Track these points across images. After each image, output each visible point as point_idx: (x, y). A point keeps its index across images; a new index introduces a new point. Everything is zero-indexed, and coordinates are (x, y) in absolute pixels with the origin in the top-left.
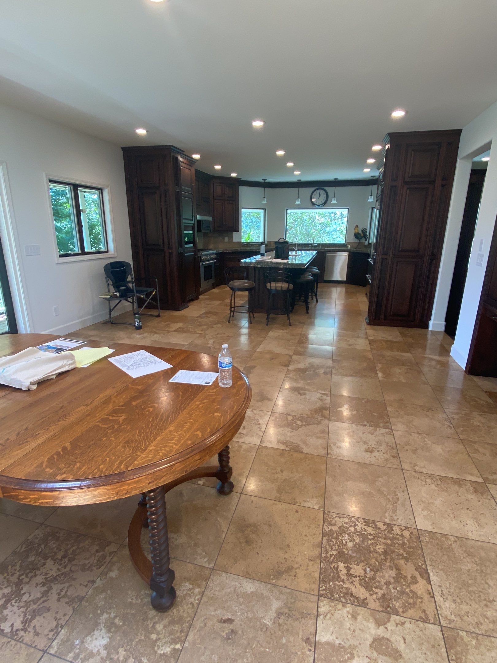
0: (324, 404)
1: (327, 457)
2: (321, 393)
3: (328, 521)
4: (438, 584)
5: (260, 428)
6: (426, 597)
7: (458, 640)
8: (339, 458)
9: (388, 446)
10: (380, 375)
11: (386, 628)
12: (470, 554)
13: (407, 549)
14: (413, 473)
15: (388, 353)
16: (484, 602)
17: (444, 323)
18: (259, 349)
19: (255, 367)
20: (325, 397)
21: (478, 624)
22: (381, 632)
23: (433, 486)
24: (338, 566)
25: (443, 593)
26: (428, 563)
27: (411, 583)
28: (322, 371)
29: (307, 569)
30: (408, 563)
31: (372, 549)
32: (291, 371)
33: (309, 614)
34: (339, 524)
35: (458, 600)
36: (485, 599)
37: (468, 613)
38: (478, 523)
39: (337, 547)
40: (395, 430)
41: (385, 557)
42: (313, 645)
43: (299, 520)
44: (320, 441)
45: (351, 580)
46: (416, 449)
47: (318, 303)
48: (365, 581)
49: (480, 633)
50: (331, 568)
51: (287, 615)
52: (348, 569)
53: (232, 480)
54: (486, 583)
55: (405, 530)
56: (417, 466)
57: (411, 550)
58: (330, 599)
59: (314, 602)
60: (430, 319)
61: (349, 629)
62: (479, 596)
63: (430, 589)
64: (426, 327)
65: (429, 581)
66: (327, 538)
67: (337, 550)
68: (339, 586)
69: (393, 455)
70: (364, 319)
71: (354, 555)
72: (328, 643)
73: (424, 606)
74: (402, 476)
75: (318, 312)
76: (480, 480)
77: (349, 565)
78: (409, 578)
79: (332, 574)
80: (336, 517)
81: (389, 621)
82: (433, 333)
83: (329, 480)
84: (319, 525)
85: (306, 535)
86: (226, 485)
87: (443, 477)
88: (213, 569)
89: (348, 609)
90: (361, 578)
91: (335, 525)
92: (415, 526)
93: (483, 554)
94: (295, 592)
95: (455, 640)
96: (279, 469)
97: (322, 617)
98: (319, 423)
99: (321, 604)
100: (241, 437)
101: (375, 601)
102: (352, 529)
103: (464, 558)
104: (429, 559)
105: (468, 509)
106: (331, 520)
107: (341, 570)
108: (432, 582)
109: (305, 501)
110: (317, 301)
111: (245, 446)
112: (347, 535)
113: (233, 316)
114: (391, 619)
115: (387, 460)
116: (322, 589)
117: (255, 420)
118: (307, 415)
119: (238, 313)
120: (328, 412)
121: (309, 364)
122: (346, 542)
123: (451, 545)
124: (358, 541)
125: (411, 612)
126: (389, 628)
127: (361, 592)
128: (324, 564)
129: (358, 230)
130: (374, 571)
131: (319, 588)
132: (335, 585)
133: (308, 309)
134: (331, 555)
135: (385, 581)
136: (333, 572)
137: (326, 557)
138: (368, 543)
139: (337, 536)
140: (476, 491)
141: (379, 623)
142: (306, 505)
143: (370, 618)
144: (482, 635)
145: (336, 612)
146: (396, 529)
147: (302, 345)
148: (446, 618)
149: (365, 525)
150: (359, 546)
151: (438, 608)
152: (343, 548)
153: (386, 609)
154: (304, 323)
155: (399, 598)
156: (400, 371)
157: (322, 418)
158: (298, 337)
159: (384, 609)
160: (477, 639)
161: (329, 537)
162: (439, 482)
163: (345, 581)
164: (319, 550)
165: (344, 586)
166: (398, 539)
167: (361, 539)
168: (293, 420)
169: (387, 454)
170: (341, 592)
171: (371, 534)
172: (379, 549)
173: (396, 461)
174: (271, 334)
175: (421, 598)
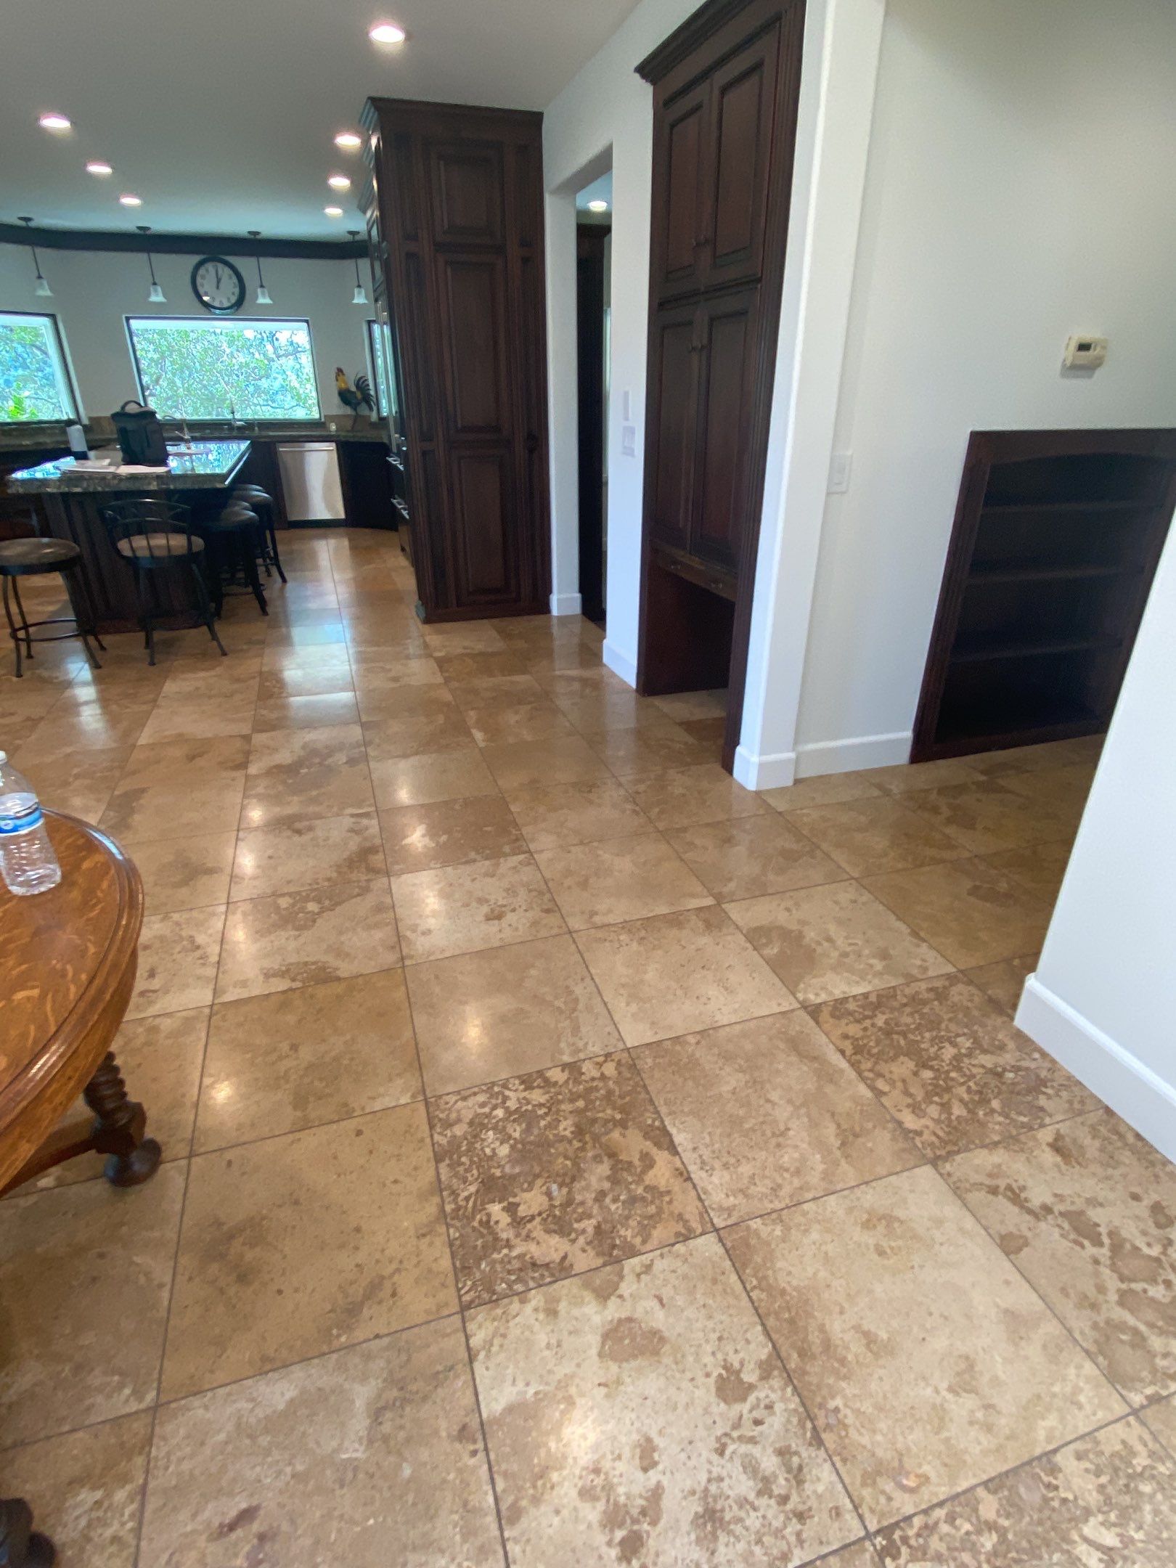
0: (365, 839)
1: (403, 967)
2: (352, 816)
3: (440, 1120)
4: (690, 1146)
5: (204, 957)
6: (676, 1185)
7: (753, 1242)
8: (432, 958)
9: (530, 891)
10: (478, 735)
11: (620, 1297)
12: (727, 1057)
13: (620, 1102)
14: (593, 931)
15: (484, 683)
16: (774, 1141)
17: (578, 596)
18: (145, 738)
19: (143, 791)
20: (365, 822)
21: (776, 1189)
22: (614, 1310)
23: (635, 946)
24: (489, 1215)
25: (703, 1162)
26: (663, 1110)
27: (644, 1172)
28: (341, 758)
29: (419, 1262)
30: (628, 1132)
31: (551, 1137)
32: (257, 777)
33: (451, 1368)
34: (467, 1115)
35: (732, 1160)
36: (774, 1134)
37: (752, 1177)
38: (726, 989)
39: (475, 1172)
40: (536, 852)
41: (580, 1141)
42: (480, 1437)
43: (371, 1152)
44: (378, 935)
45: (524, 1233)
46: (586, 880)
47: (289, 585)
48: (555, 1216)
49: (783, 1205)
50: (474, 1229)
51: (398, 1404)
52: (511, 1209)
53: (150, 1133)
54: (768, 1101)
55: (605, 1061)
56: (596, 913)
57: (628, 1099)
58: (491, 1302)
59: (455, 1331)
60: (550, 592)
61: (548, 1346)
62: (763, 1134)
63: (679, 1164)
64: (546, 609)
65: (673, 1150)
66: (447, 1161)
67: (477, 1179)
68: (502, 1261)
69: (545, 907)
70: (411, 611)
71: (517, 1170)
72: (510, 1409)
73: (677, 1207)
74: (573, 947)
75: (292, 607)
76: (709, 901)
77: (511, 1200)
78: (637, 1162)
79: (479, 1243)
80: (456, 1102)
81: (621, 1277)
82: (564, 620)
83: (420, 1020)
84: (422, 1140)
85: (396, 1182)
86: (134, 1156)
87: (648, 918)
88: (155, 1409)
89: (534, 1303)
90: (544, 1215)
91: (459, 1120)
92: (621, 1046)
93: (748, 1046)
94: (405, 1335)
95: (748, 1245)
96: (285, 1047)
97: (482, 1356)
98: (365, 890)
99: (471, 1327)
100: (151, 1003)
101: (584, 1251)
102: (500, 1113)
103: (721, 1069)
104: (662, 1102)
105: (703, 967)
106: (448, 1115)
107: (497, 1222)
108: (680, 1149)
109: (373, 1098)
110: (284, 580)
111: (166, 1024)
112: (491, 1133)
113: (30, 656)
114: (626, 1271)
115: (535, 924)
116: (467, 1288)
117: (182, 938)
118: (329, 879)
119: (45, 644)
120: (380, 856)
121: (303, 748)
122: (494, 1150)
123: (693, 1055)
124: (517, 1135)
125: (658, 1234)
126: (626, 1294)
127: (550, 1247)
128: (457, 1229)
129: (346, 383)
130: (567, 1185)
131: (459, 1290)
132: (494, 1261)
133: (263, 604)
134: (467, 1199)
135: (593, 1195)
136: (482, 1236)
137: (458, 1208)
138: (540, 1129)
139: (471, 1144)
140: (709, 926)
141: (604, 1294)
142: (378, 1105)
143: (585, 1293)
144: (788, 1207)
145: (511, 1324)
146: (589, 1070)
147: (272, 702)
148: (721, 1209)
149: (525, 1090)
150: (523, 1145)
151: (703, 1197)
152: (490, 1168)
153: (611, 1255)
154: (262, 642)
155: (628, 1218)
156: (517, 717)
157: (369, 877)
158: (255, 683)
159: (607, 1258)
160: (781, 1221)
161: (451, 1159)
162: (643, 933)
163: (514, 1241)
164: (436, 1200)
165: (514, 1254)
166: (597, 1089)
167: (524, 1125)
168: (293, 905)
169: (532, 908)
170: (509, 1272)
171: (541, 1105)
172: (565, 1129)
173: (553, 920)
174: (170, 687)
175: (669, 1192)
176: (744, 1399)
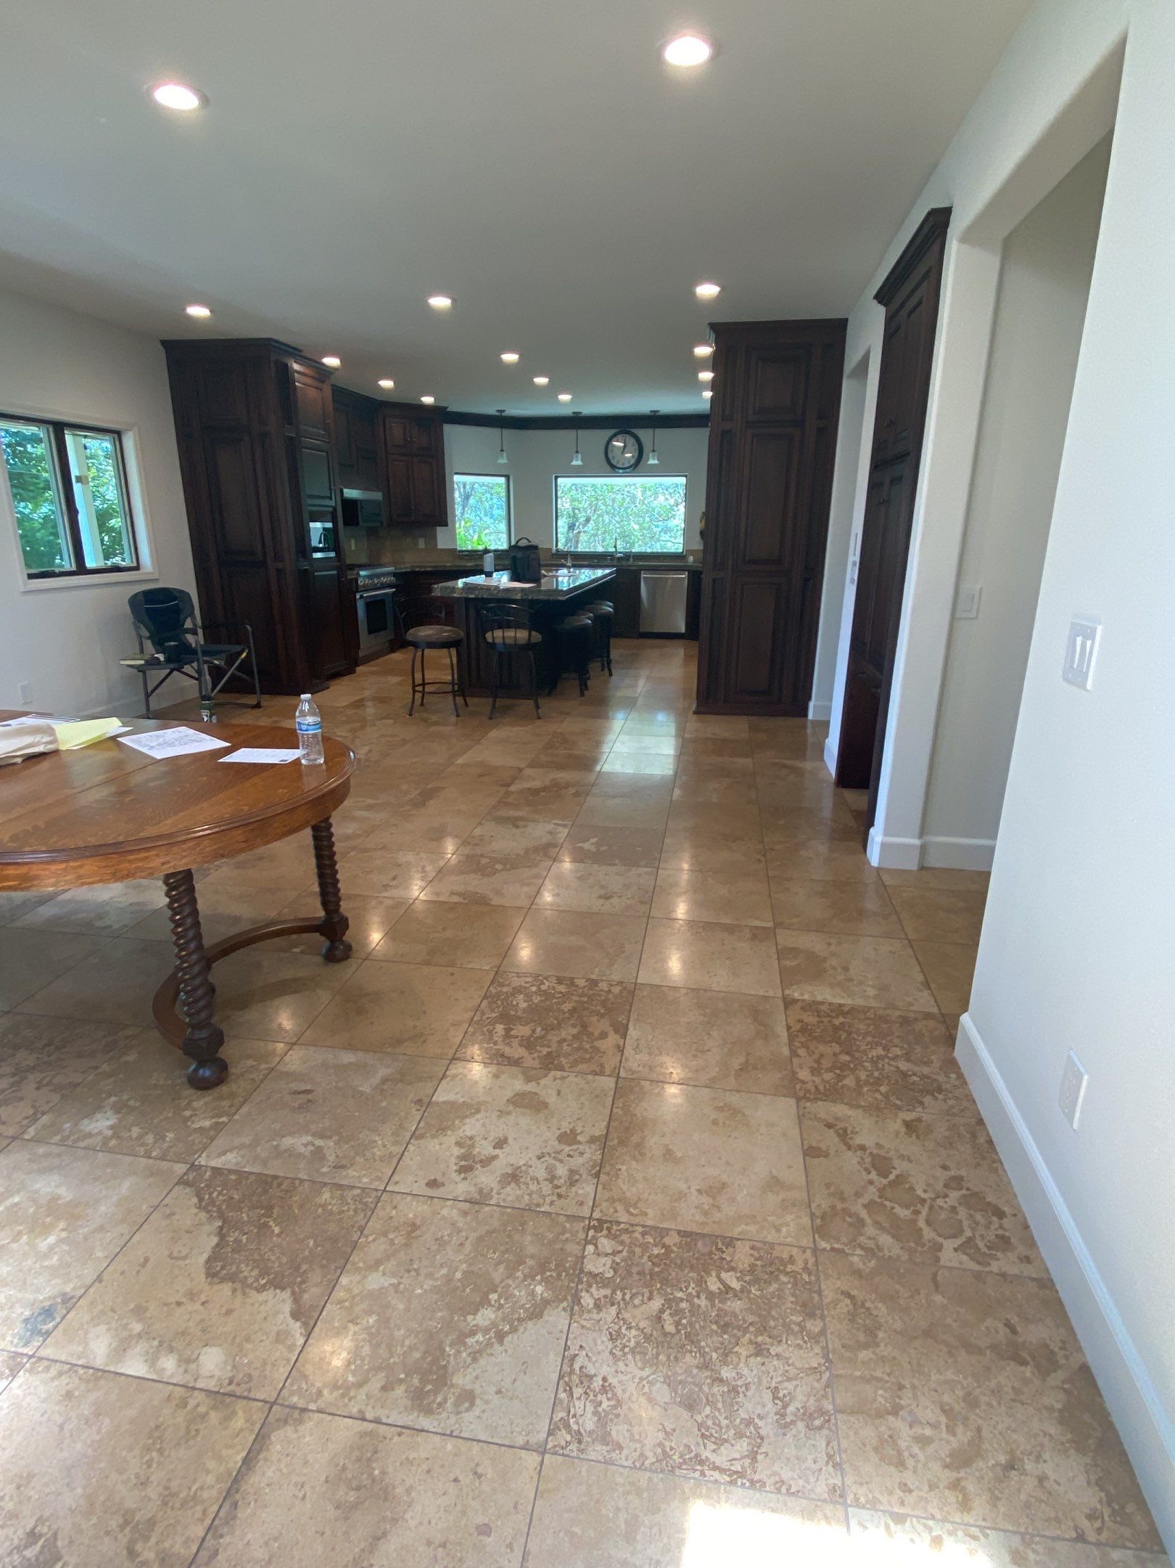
0: (553, 838)
1: (529, 908)
2: (555, 824)
3: (499, 982)
4: (636, 1038)
6: (611, 1051)
7: (636, 1089)
9: (640, 890)
11: (538, 1083)
13: (609, 1005)
14: (665, 920)
18: (461, 760)
20: (560, 829)
22: (530, 1087)
23: (688, 935)
24: (495, 1028)
26: (634, 1017)
28: (572, 791)
30: (602, 1020)
31: (555, 1008)
32: (512, 792)
34: (516, 984)
39: (501, 1009)
41: (570, 1015)
43: (453, 984)
44: (526, 889)
45: (508, 1041)
48: (530, 1040)
50: (482, 1031)
52: (510, 1030)
55: (617, 985)
56: (675, 912)
57: (615, 1006)
63: (621, 1044)
65: (623, 1036)
66: (490, 1000)
67: (500, 1012)
68: (487, 1048)
69: (643, 900)
71: (525, 1015)
72: (447, 1102)
73: (603, 1060)
74: (645, 925)
77: (512, 1026)
78: (596, 1034)
79: (480, 1037)
80: (515, 977)
81: (546, 1076)
83: (522, 935)
84: (482, 987)
89: (490, 1069)
90: (525, 1038)
91: (509, 985)
92: (633, 981)
93: (721, 1004)
95: (632, 1090)
98: (535, 864)
101: (534, 1059)
102: (534, 989)
104: (636, 1013)
107: (497, 1032)
108: (628, 1037)
109: (470, 962)
112: (522, 996)
114: (550, 1075)
115: (629, 907)
118: (518, 855)
120: (557, 850)
122: (518, 1003)
124: (536, 1001)
125: (582, 1067)
126: (542, 1084)
130: (547, 1030)
132: (481, 1047)
134: (489, 1018)
135: (558, 1039)
136: (484, 1035)
137: (480, 1020)
138: (551, 1003)
141: (530, 1079)
142: (470, 966)
146: (603, 986)
148: (630, 1070)
149: (557, 984)
150: (536, 1006)
151: (624, 1061)
152: (510, 1010)
153: (547, 1066)
155: (570, 1055)
157: (543, 859)
159: (544, 1066)
161: (493, 999)
162: (700, 930)
163: (499, 1043)
164: (472, 1013)
165: (495, 1047)
166: (600, 996)
167: (544, 998)
168: (489, 863)
169: (634, 899)
170: (487, 1053)
171: (560, 993)
172: (566, 1007)
173: (644, 908)
175: (604, 1053)
176: (570, 1145)
